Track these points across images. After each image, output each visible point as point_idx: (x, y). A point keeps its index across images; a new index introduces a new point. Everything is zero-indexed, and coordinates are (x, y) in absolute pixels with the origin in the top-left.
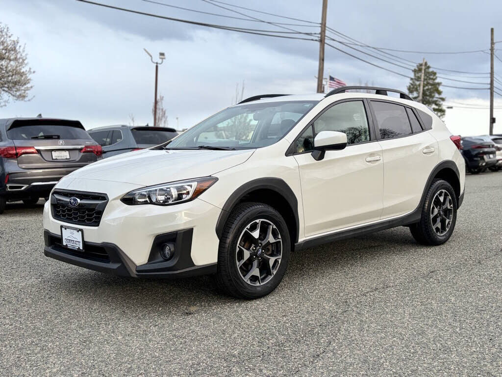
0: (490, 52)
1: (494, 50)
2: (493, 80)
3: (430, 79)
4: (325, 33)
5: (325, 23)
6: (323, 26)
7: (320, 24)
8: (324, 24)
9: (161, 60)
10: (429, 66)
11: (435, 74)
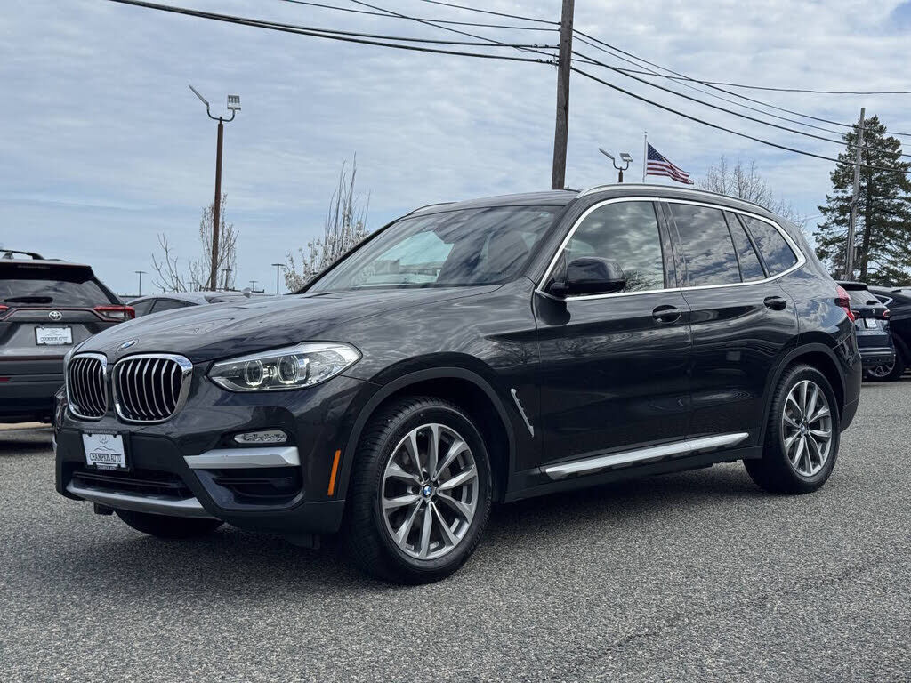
4: (570, 45)
5: (571, 22)
6: (565, 29)
7: (559, 24)
8: (567, 23)
9: (231, 111)
10: (882, 127)
11: (897, 144)
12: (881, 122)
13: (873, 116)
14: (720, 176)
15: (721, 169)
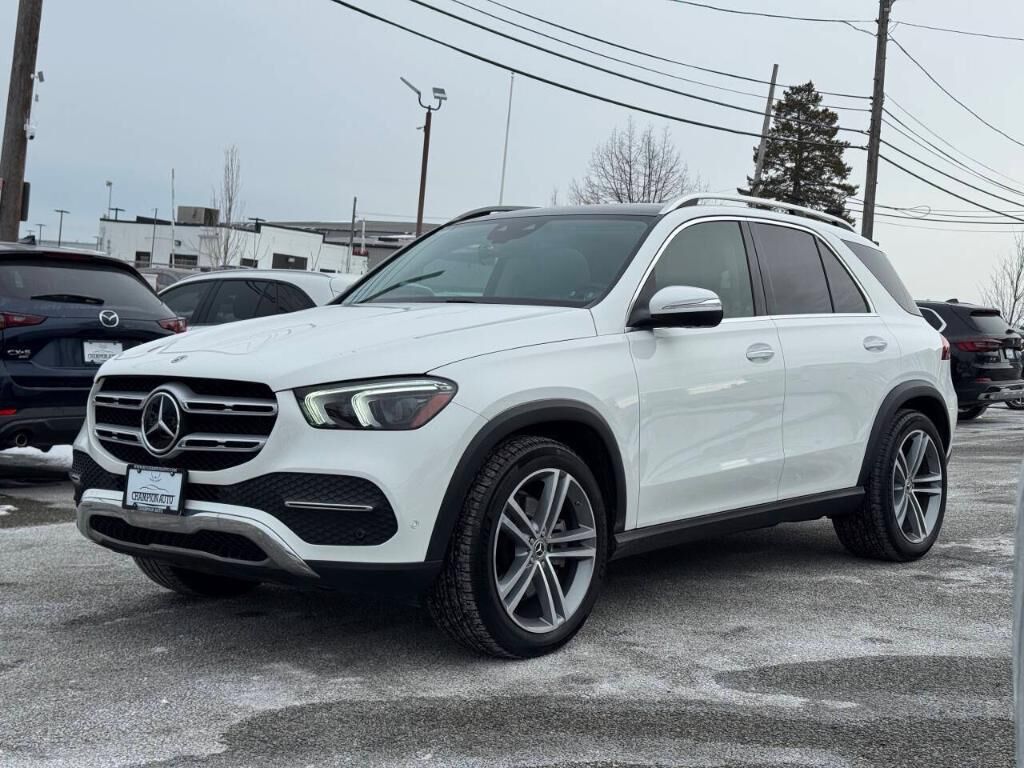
0: (875, 28)
1: (890, 25)
2: (880, 119)
3: (819, 132)
9: (438, 100)
10: (817, 96)
11: (834, 117)
12: (817, 88)
13: (808, 82)
14: (627, 142)
15: (627, 133)
